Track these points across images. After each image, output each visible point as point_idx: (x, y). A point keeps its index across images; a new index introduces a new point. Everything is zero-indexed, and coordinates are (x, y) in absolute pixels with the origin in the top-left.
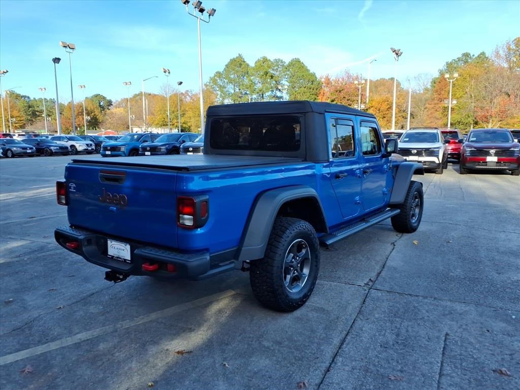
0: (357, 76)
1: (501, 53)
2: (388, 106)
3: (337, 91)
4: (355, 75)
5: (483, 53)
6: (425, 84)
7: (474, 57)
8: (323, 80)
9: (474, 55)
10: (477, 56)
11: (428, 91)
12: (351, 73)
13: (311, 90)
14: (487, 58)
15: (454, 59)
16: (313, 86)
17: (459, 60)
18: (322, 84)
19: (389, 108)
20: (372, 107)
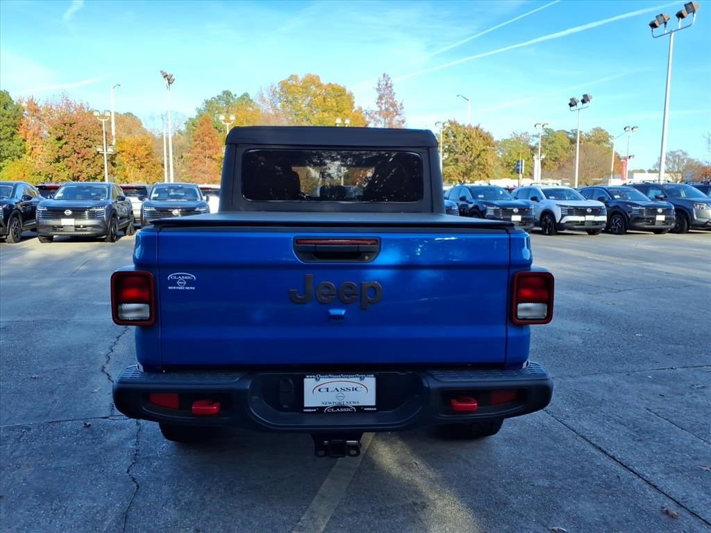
0: (81, 104)
1: (266, 96)
2: (147, 152)
3: (65, 125)
4: (78, 103)
5: (246, 95)
6: (176, 125)
7: (236, 97)
8: (24, 105)
9: (235, 95)
10: (240, 96)
11: (182, 135)
12: (71, 99)
13: (5, 118)
14: (252, 101)
15: (214, 96)
16: (8, 113)
17: (219, 99)
18: (24, 111)
19: (147, 155)
20: (123, 151)
